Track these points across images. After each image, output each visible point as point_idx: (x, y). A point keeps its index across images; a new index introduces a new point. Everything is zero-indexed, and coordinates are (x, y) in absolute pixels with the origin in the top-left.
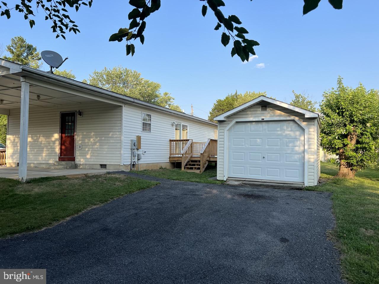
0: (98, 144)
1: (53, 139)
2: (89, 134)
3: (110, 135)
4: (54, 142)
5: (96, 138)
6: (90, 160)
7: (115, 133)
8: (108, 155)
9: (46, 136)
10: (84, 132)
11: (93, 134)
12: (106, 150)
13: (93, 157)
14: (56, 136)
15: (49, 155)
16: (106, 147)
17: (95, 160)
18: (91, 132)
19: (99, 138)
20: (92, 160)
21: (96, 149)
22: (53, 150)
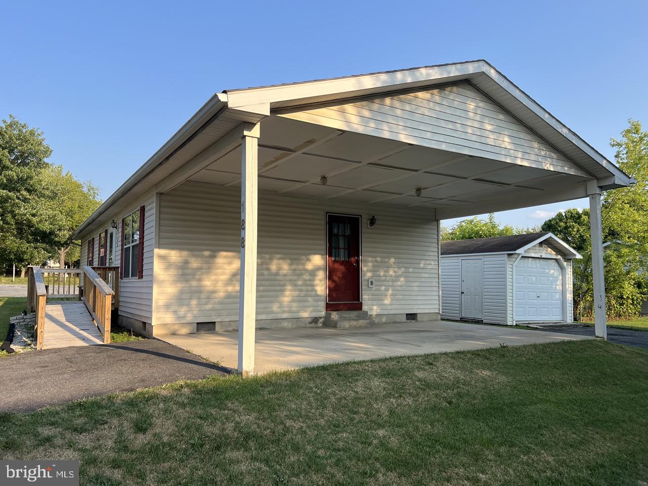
0: (402, 279)
1: (309, 266)
2: (387, 260)
3: (422, 265)
4: (313, 273)
5: (399, 268)
6: (390, 308)
7: (428, 262)
8: (419, 298)
9: (291, 259)
10: (377, 257)
11: (392, 260)
12: (416, 288)
13: (395, 302)
14: (317, 260)
15: (301, 300)
16: (417, 284)
17: (399, 307)
18: (389, 258)
19: (403, 269)
20: (394, 307)
21: (399, 288)
22: (309, 288)
